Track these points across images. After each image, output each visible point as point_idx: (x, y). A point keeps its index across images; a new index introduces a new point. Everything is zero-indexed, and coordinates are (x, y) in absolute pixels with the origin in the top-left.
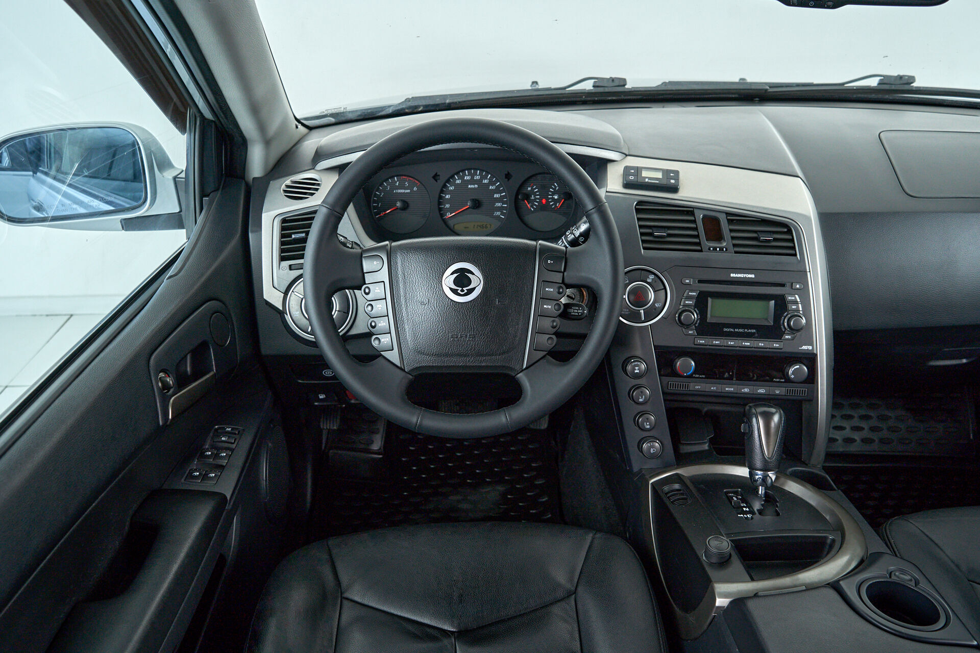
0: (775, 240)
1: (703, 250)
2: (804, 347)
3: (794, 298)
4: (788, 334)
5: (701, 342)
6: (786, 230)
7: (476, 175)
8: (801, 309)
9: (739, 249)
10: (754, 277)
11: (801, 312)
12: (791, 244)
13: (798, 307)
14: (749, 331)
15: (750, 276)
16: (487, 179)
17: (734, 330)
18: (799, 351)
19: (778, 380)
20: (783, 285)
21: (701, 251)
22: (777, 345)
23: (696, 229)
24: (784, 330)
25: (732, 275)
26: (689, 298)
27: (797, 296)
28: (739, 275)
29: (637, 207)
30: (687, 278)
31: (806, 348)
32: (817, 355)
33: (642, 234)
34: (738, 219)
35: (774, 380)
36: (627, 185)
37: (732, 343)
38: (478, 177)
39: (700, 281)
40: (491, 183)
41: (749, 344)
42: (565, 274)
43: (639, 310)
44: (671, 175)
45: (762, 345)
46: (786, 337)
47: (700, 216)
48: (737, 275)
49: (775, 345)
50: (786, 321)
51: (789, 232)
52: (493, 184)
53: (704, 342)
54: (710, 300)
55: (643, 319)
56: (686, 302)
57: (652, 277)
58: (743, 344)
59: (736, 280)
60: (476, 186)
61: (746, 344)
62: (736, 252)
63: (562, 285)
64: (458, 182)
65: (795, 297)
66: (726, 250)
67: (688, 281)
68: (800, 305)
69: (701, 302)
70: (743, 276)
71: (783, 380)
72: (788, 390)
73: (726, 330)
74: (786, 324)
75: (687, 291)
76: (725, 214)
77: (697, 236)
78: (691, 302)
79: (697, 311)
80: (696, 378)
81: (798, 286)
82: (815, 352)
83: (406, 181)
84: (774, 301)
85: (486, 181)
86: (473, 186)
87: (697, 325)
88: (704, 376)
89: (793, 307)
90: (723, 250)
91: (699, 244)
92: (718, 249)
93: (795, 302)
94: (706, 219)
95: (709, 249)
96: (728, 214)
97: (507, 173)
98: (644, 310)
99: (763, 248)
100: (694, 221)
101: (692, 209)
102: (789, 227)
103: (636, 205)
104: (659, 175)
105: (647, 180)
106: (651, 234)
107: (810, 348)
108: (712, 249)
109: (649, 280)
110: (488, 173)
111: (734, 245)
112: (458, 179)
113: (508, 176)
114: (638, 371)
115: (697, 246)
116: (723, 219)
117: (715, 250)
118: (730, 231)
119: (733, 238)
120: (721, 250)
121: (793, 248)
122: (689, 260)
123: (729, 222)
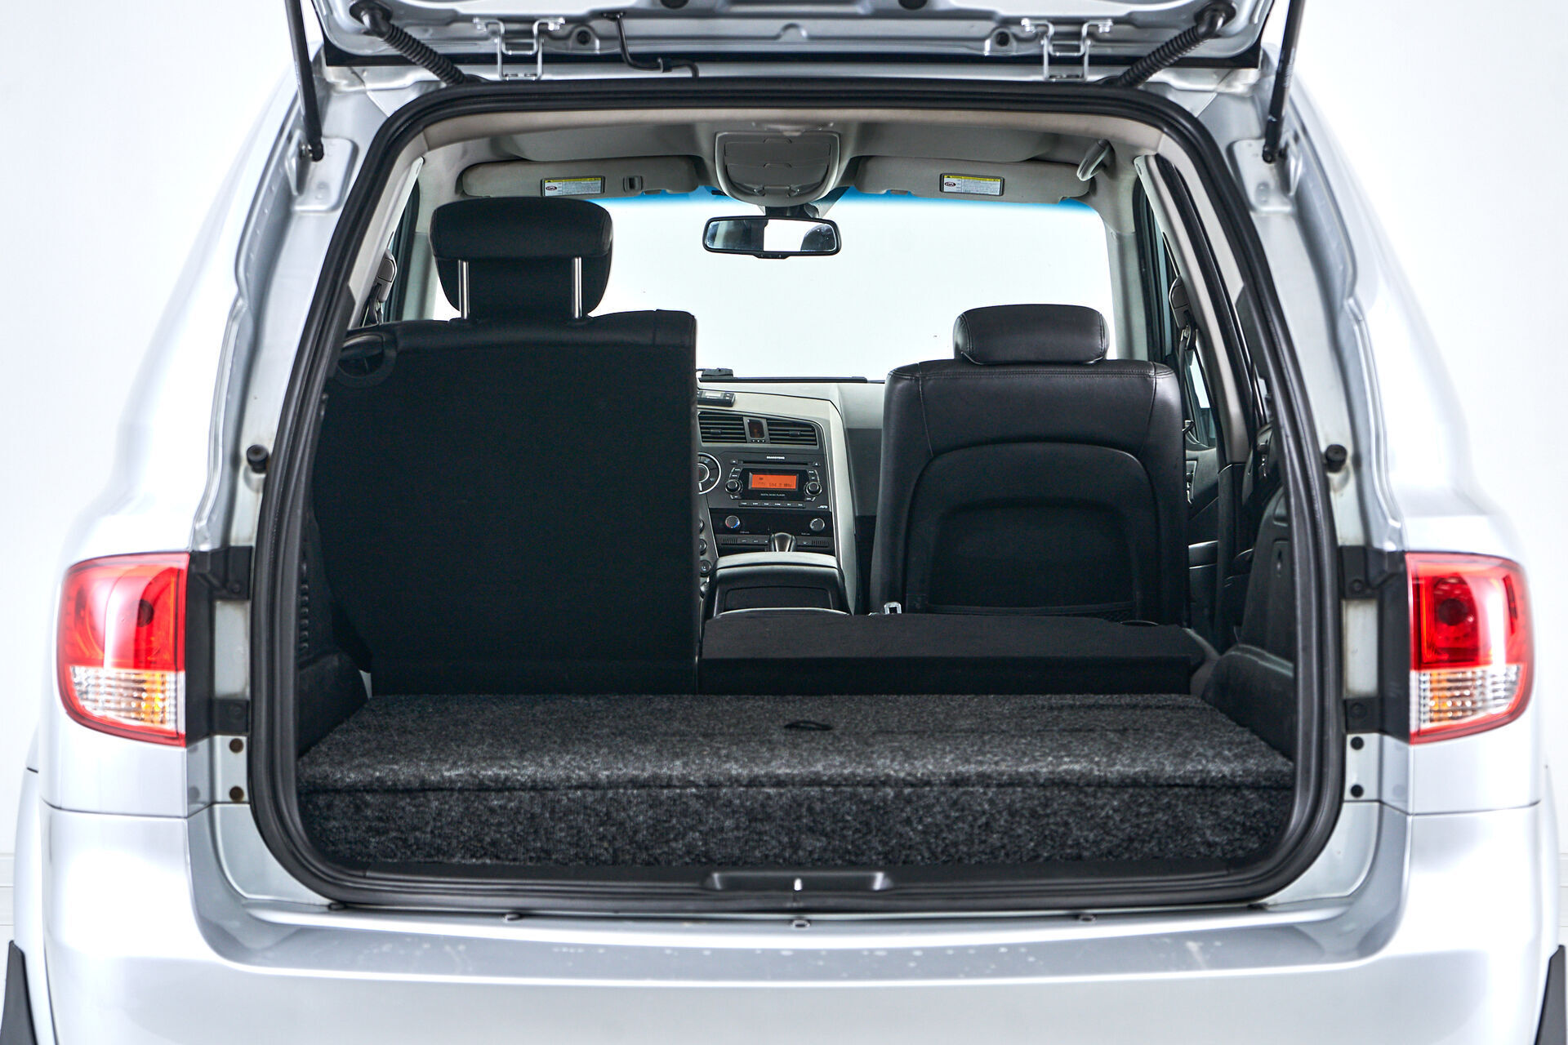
0: (801, 435)
1: (747, 442)
2: (822, 507)
3: (814, 472)
4: (809, 497)
5: (743, 504)
6: (811, 429)
8: (819, 480)
9: (772, 441)
10: (783, 458)
11: (819, 482)
12: (814, 438)
13: (816, 478)
14: (780, 495)
15: (780, 458)
17: (769, 495)
18: (818, 510)
19: (804, 534)
20: (807, 464)
22: (801, 505)
23: (743, 429)
24: (806, 494)
25: (768, 458)
26: (735, 472)
27: (816, 471)
28: (773, 458)
29: (699, 416)
30: (734, 459)
32: (832, 513)
34: (774, 422)
35: (802, 534)
37: (766, 504)
39: (745, 462)
41: (779, 505)
43: (698, 484)
44: (728, 394)
45: (790, 505)
46: (808, 499)
47: (746, 421)
48: (771, 458)
49: (799, 505)
50: (807, 488)
51: (814, 431)
53: (746, 504)
54: (751, 475)
55: (701, 490)
56: (733, 476)
57: (708, 460)
58: (775, 504)
59: (771, 461)
61: (777, 504)
62: (771, 443)
66: (765, 442)
67: (734, 462)
68: (818, 478)
69: (744, 477)
70: (775, 458)
71: (809, 534)
72: (813, 542)
73: (763, 495)
74: (807, 490)
75: (734, 468)
76: (765, 420)
77: (744, 434)
78: (737, 476)
79: (741, 482)
80: (743, 534)
81: (816, 464)
82: (831, 510)
84: (798, 474)
87: (741, 492)
88: (749, 533)
89: (813, 478)
91: (745, 438)
92: (758, 441)
93: (814, 475)
94: (751, 423)
95: (752, 441)
96: (767, 419)
98: (702, 483)
99: (794, 439)
100: (743, 424)
101: (742, 416)
102: (813, 427)
104: (719, 394)
105: (707, 398)
106: (708, 433)
107: (827, 507)
108: (754, 441)
109: (706, 462)
111: (771, 439)
115: (744, 440)
116: (764, 422)
117: (756, 442)
118: (769, 430)
119: (770, 434)
120: (761, 442)
121: (815, 440)
122: (737, 448)
123: (769, 424)
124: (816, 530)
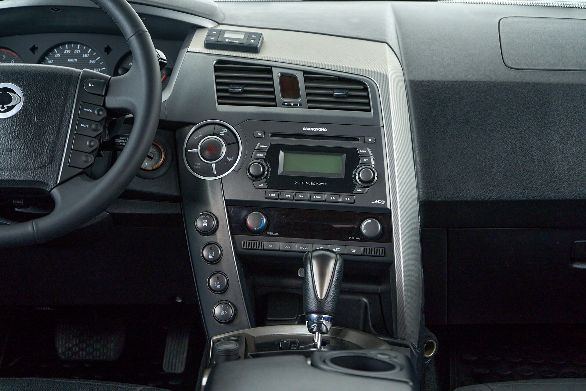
0: (350, 96)
1: (278, 105)
2: (377, 202)
3: (365, 151)
4: (359, 188)
5: (271, 195)
6: (362, 87)
7: (77, 49)
8: (373, 163)
9: (311, 104)
10: (326, 130)
11: (373, 166)
12: (366, 101)
13: (370, 160)
14: (320, 184)
15: (323, 130)
16: (87, 53)
17: (305, 183)
18: (372, 206)
19: (353, 238)
20: (356, 139)
21: (276, 106)
22: (349, 199)
23: (272, 86)
24: (355, 183)
25: (304, 129)
26: (260, 150)
27: (369, 150)
28: (312, 129)
29: (216, 65)
30: (260, 131)
31: (379, 203)
32: (390, 210)
33: (218, 91)
34: (314, 77)
35: (350, 238)
36: (209, 45)
37: (302, 197)
38: (77, 52)
39: (274, 135)
40: (91, 57)
41: (320, 197)
42: (107, 98)
43: (211, 164)
44: (253, 36)
45: (334, 198)
46: (358, 190)
47: (277, 74)
48: (309, 129)
49: (346, 199)
50: (357, 174)
51: (366, 89)
52: (93, 58)
53: (274, 195)
54: (282, 154)
55: (215, 173)
56: (257, 155)
57: (225, 130)
58: (314, 197)
59: (309, 133)
60: (76, 60)
61: (317, 197)
62: (310, 108)
63: (103, 108)
64: (58, 55)
65: (367, 151)
66: (300, 105)
67: (260, 134)
68: (372, 159)
69: (272, 155)
70: (315, 130)
71: (359, 239)
72: (364, 248)
73: (297, 183)
74: (357, 177)
75: (259, 144)
76: (302, 73)
77: (273, 93)
78: (262, 155)
79: (268, 163)
80: (270, 236)
81: (370, 140)
82: (389, 207)
83: (4, 53)
84: (345, 154)
85: (86, 56)
86: (72, 60)
87: (267, 178)
88: (277, 234)
89: (365, 160)
90: (297, 105)
91: (274, 100)
92: (292, 104)
93: (367, 156)
94: (284, 77)
95: (284, 105)
96: (305, 72)
97: (106, 46)
98: (215, 163)
99: (340, 102)
100: (272, 79)
101: (270, 67)
102: (365, 84)
103: (216, 64)
104: (242, 37)
105: (227, 40)
106: (226, 91)
107: (383, 202)
108: (286, 104)
109: (221, 134)
110: (89, 47)
111: (309, 101)
112: (58, 53)
113: (108, 50)
114: (206, 225)
115: (272, 101)
116: (300, 77)
117: (289, 105)
118: (307, 88)
119: (308, 94)
120: (295, 105)
121: (369, 104)
122: (264, 114)
123: (306, 79)
124: (367, 235)
